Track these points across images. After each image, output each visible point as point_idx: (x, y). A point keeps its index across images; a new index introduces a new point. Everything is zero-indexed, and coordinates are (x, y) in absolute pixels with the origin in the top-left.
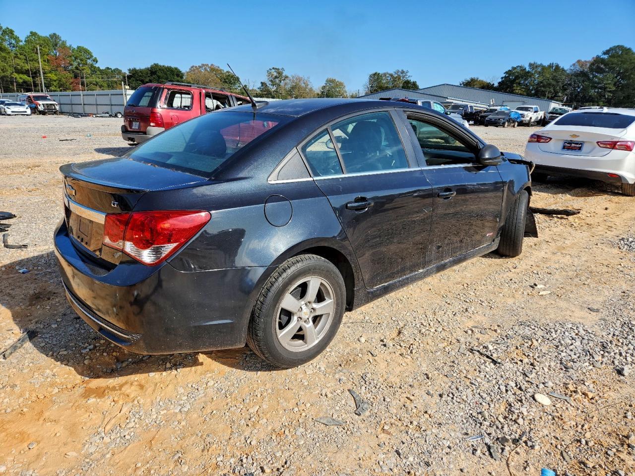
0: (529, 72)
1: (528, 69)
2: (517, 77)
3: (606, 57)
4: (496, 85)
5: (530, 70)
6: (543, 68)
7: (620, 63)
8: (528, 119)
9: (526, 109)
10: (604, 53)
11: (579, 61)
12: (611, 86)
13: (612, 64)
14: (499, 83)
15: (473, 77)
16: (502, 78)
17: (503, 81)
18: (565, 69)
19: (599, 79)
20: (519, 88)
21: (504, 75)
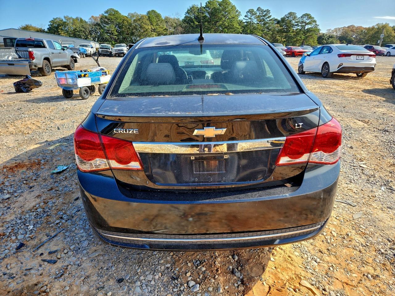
0: (65, 22)
1: (64, 20)
2: (59, 25)
3: (107, 15)
4: (46, 30)
5: (66, 21)
6: (73, 20)
7: (115, 19)
8: (89, 52)
9: (86, 46)
10: (105, 13)
11: (92, 17)
12: (115, 32)
13: (112, 19)
14: (48, 29)
15: (27, 24)
16: (49, 25)
17: (50, 27)
18: (86, 21)
19: (108, 28)
20: (63, 33)
21: (50, 24)
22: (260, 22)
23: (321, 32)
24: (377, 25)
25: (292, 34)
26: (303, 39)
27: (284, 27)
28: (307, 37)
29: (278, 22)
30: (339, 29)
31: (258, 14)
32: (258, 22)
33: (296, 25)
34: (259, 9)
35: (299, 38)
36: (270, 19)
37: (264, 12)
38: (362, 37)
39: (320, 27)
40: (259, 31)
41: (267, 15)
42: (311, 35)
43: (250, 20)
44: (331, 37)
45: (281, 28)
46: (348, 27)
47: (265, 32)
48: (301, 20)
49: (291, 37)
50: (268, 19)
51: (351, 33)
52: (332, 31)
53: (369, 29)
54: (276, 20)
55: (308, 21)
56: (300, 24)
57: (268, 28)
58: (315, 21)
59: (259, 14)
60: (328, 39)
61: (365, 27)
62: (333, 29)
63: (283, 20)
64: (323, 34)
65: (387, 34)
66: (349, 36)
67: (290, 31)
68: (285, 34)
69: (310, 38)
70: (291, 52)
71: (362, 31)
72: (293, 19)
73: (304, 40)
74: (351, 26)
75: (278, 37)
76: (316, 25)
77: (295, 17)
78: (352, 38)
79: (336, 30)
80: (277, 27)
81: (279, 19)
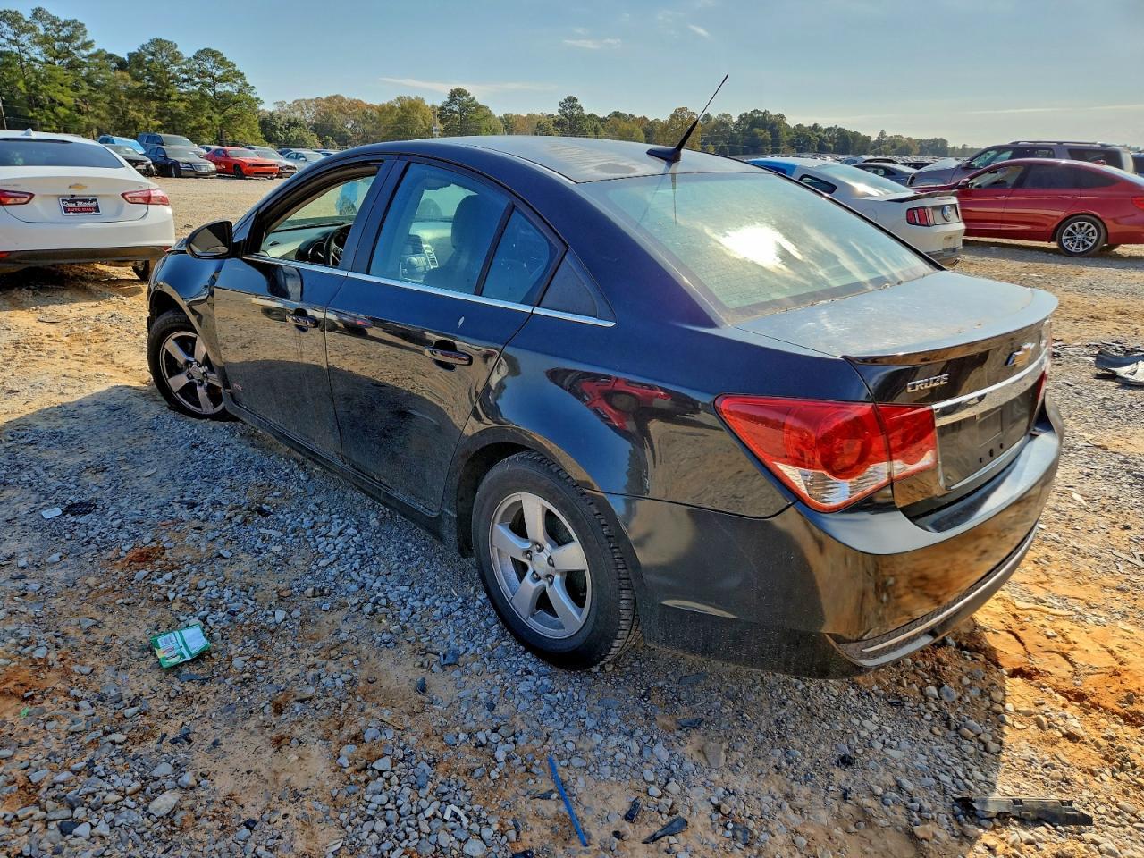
22: (57, 57)
23: (261, 107)
24: (398, 99)
25: (182, 106)
26: (218, 123)
27: (145, 82)
28: (229, 119)
29: (122, 65)
30: (307, 103)
31: (42, 32)
32: (50, 59)
33: (185, 80)
34: (38, 13)
35: (205, 120)
36: (92, 51)
37: (64, 25)
38: (368, 128)
39: (258, 93)
40: (60, 88)
41: (78, 38)
42: (239, 115)
43: (15, 48)
44: (295, 125)
45: (138, 85)
46: (329, 99)
47: (84, 92)
48: (196, 66)
49: (179, 115)
50: (85, 53)
51: (339, 117)
52: (289, 106)
53: (382, 110)
54: (111, 57)
55: (219, 73)
56: (197, 80)
57: (90, 82)
58: (240, 75)
59: (46, 30)
60: (288, 129)
61: (368, 103)
62: (290, 101)
63: (136, 59)
64: (271, 114)
65: (426, 124)
66: (338, 126)
67: (169, 96)
68: (154, 104)
69: (239, 122)
70: (225, 163)
71: (365, 113)
72: (172, 62)
73: (221, 126)
74: (335, 97)
75: (135, 113)
76: (246, 85)
77: (176, 57)
78: (345, 130)
79: (299, 104)
80: (125, 82)
81: (123, 55)
